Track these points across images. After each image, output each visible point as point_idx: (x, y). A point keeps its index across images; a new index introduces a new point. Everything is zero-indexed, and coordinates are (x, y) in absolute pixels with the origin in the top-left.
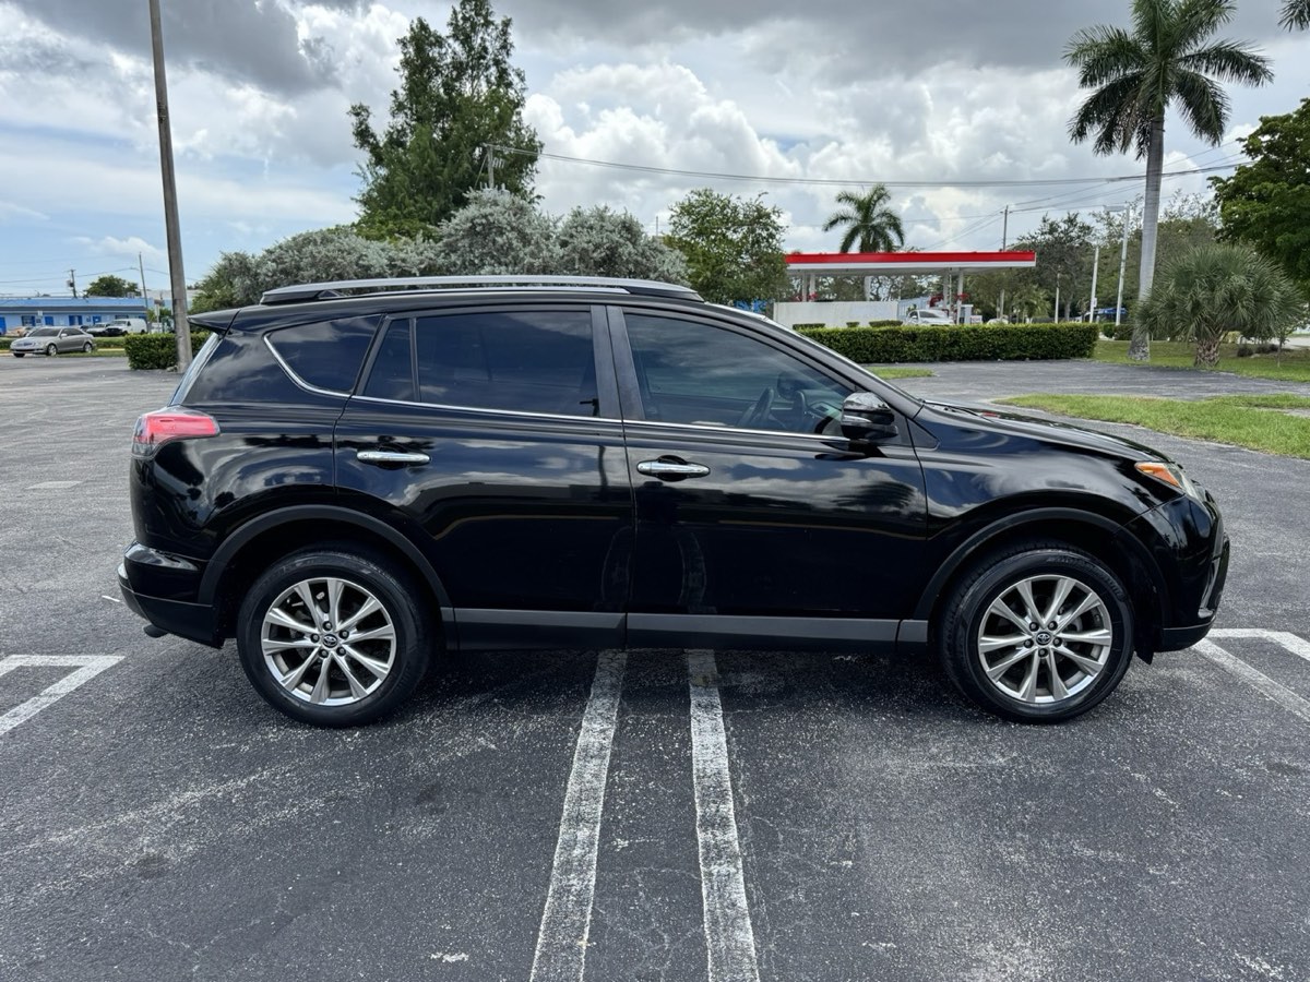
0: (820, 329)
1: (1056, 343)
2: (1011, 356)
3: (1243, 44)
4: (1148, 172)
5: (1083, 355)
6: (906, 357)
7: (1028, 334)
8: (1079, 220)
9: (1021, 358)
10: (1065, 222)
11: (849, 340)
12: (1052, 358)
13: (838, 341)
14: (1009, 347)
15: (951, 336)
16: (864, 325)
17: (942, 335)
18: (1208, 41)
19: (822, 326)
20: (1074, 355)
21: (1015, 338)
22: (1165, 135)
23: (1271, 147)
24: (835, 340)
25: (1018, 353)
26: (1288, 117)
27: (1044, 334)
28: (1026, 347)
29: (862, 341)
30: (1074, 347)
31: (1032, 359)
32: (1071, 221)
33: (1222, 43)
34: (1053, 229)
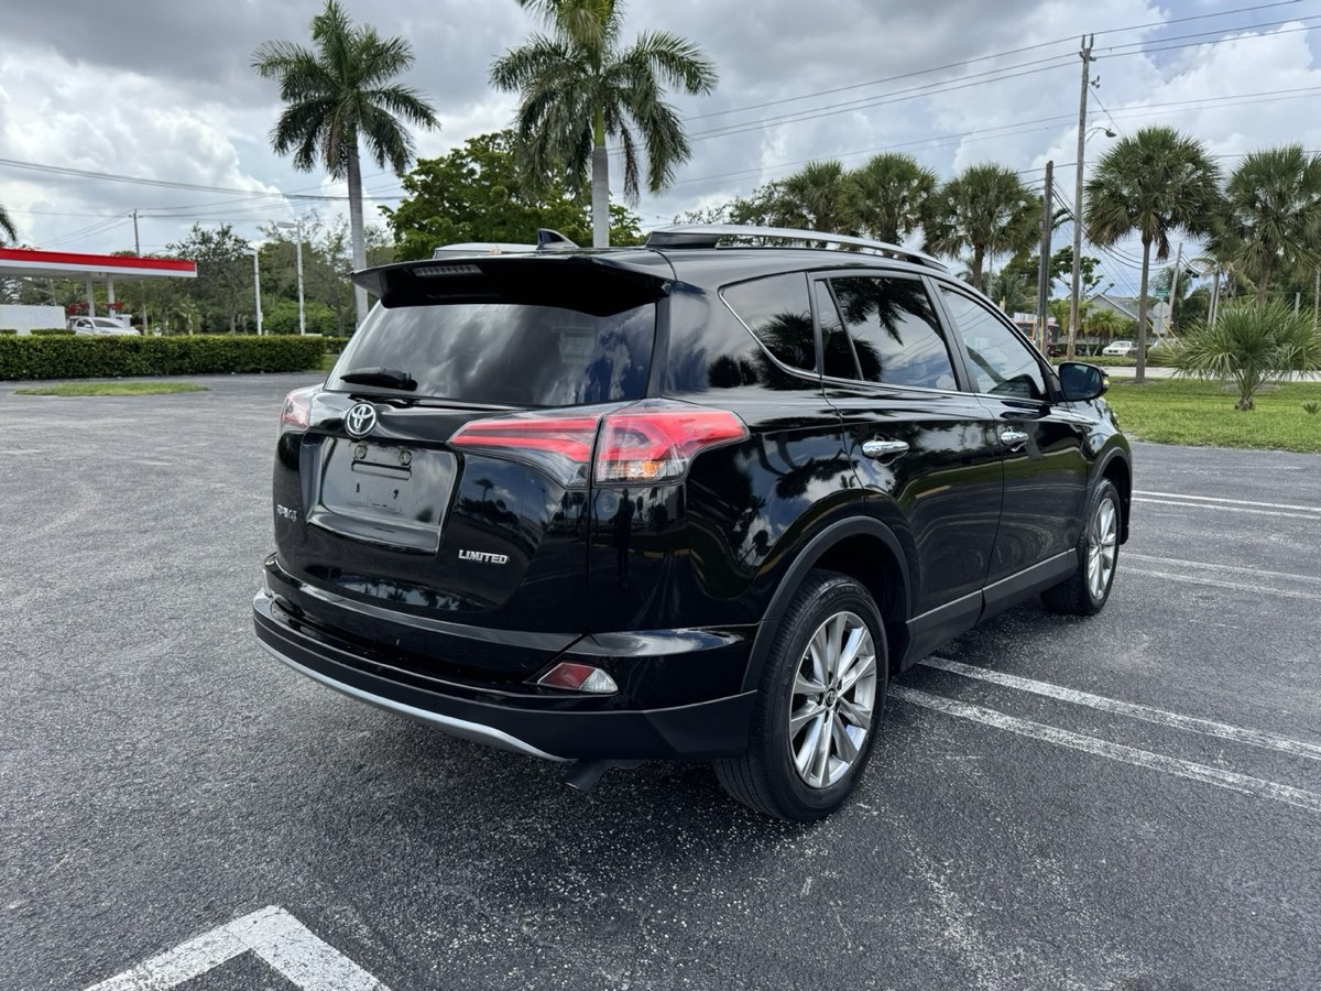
0: (12, 337)
1: (289, 356)
2: (246, 368)
3: (413, 91)
4: (350, 194)
5: (314, 368)
6: (130, 370)
7: (260, 346)
8: (232, 232)
9: (255, 371)
10: (218, 233)
11: (55, 350)
12: (285, 371)
13: (41, 351)
14: (243, 360)
15: (179, 347)
16: (24, 333)
17: (170, 346)
18: (388, 83)
19: (13, 332)
20: (305, 368)
21: (246, 350)
22: (361, 161)
23: (425, 185)
24: (35, 350)
25: (252, 366)
26: (442, 160)
27: (276, 346)
28: (260, 360)
29: (73, 351)
30: (306, 360)
31: (267, 372)
32: (225, 233)
33: (398, 86)
34: (206, 240)
